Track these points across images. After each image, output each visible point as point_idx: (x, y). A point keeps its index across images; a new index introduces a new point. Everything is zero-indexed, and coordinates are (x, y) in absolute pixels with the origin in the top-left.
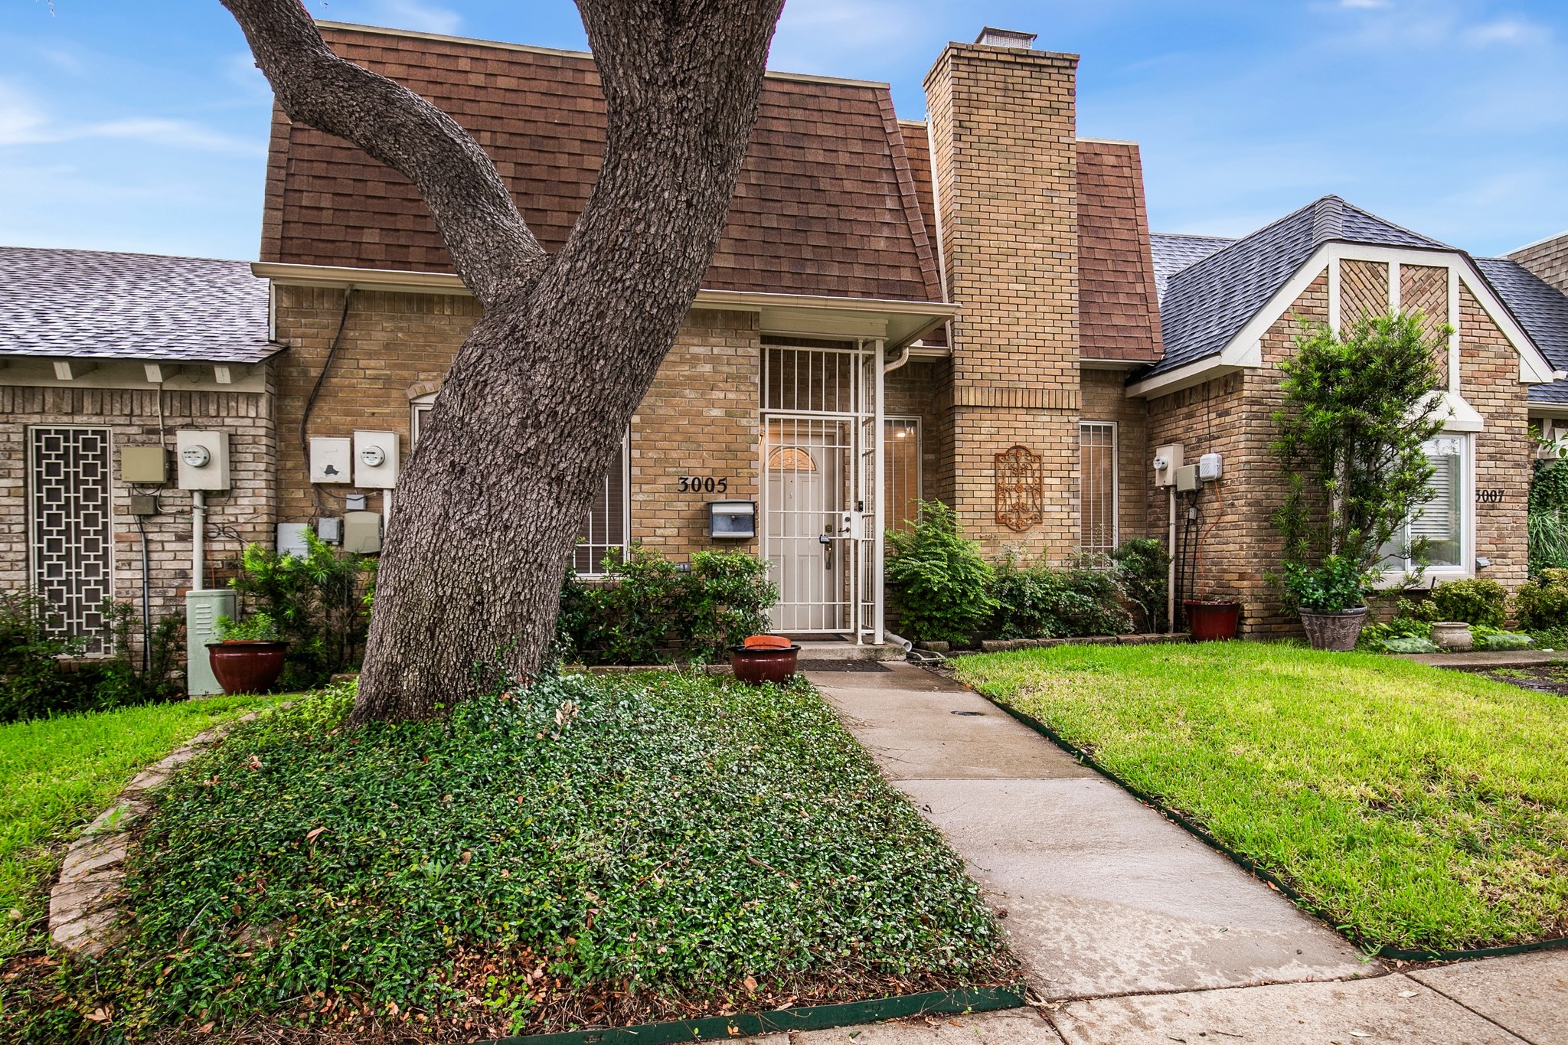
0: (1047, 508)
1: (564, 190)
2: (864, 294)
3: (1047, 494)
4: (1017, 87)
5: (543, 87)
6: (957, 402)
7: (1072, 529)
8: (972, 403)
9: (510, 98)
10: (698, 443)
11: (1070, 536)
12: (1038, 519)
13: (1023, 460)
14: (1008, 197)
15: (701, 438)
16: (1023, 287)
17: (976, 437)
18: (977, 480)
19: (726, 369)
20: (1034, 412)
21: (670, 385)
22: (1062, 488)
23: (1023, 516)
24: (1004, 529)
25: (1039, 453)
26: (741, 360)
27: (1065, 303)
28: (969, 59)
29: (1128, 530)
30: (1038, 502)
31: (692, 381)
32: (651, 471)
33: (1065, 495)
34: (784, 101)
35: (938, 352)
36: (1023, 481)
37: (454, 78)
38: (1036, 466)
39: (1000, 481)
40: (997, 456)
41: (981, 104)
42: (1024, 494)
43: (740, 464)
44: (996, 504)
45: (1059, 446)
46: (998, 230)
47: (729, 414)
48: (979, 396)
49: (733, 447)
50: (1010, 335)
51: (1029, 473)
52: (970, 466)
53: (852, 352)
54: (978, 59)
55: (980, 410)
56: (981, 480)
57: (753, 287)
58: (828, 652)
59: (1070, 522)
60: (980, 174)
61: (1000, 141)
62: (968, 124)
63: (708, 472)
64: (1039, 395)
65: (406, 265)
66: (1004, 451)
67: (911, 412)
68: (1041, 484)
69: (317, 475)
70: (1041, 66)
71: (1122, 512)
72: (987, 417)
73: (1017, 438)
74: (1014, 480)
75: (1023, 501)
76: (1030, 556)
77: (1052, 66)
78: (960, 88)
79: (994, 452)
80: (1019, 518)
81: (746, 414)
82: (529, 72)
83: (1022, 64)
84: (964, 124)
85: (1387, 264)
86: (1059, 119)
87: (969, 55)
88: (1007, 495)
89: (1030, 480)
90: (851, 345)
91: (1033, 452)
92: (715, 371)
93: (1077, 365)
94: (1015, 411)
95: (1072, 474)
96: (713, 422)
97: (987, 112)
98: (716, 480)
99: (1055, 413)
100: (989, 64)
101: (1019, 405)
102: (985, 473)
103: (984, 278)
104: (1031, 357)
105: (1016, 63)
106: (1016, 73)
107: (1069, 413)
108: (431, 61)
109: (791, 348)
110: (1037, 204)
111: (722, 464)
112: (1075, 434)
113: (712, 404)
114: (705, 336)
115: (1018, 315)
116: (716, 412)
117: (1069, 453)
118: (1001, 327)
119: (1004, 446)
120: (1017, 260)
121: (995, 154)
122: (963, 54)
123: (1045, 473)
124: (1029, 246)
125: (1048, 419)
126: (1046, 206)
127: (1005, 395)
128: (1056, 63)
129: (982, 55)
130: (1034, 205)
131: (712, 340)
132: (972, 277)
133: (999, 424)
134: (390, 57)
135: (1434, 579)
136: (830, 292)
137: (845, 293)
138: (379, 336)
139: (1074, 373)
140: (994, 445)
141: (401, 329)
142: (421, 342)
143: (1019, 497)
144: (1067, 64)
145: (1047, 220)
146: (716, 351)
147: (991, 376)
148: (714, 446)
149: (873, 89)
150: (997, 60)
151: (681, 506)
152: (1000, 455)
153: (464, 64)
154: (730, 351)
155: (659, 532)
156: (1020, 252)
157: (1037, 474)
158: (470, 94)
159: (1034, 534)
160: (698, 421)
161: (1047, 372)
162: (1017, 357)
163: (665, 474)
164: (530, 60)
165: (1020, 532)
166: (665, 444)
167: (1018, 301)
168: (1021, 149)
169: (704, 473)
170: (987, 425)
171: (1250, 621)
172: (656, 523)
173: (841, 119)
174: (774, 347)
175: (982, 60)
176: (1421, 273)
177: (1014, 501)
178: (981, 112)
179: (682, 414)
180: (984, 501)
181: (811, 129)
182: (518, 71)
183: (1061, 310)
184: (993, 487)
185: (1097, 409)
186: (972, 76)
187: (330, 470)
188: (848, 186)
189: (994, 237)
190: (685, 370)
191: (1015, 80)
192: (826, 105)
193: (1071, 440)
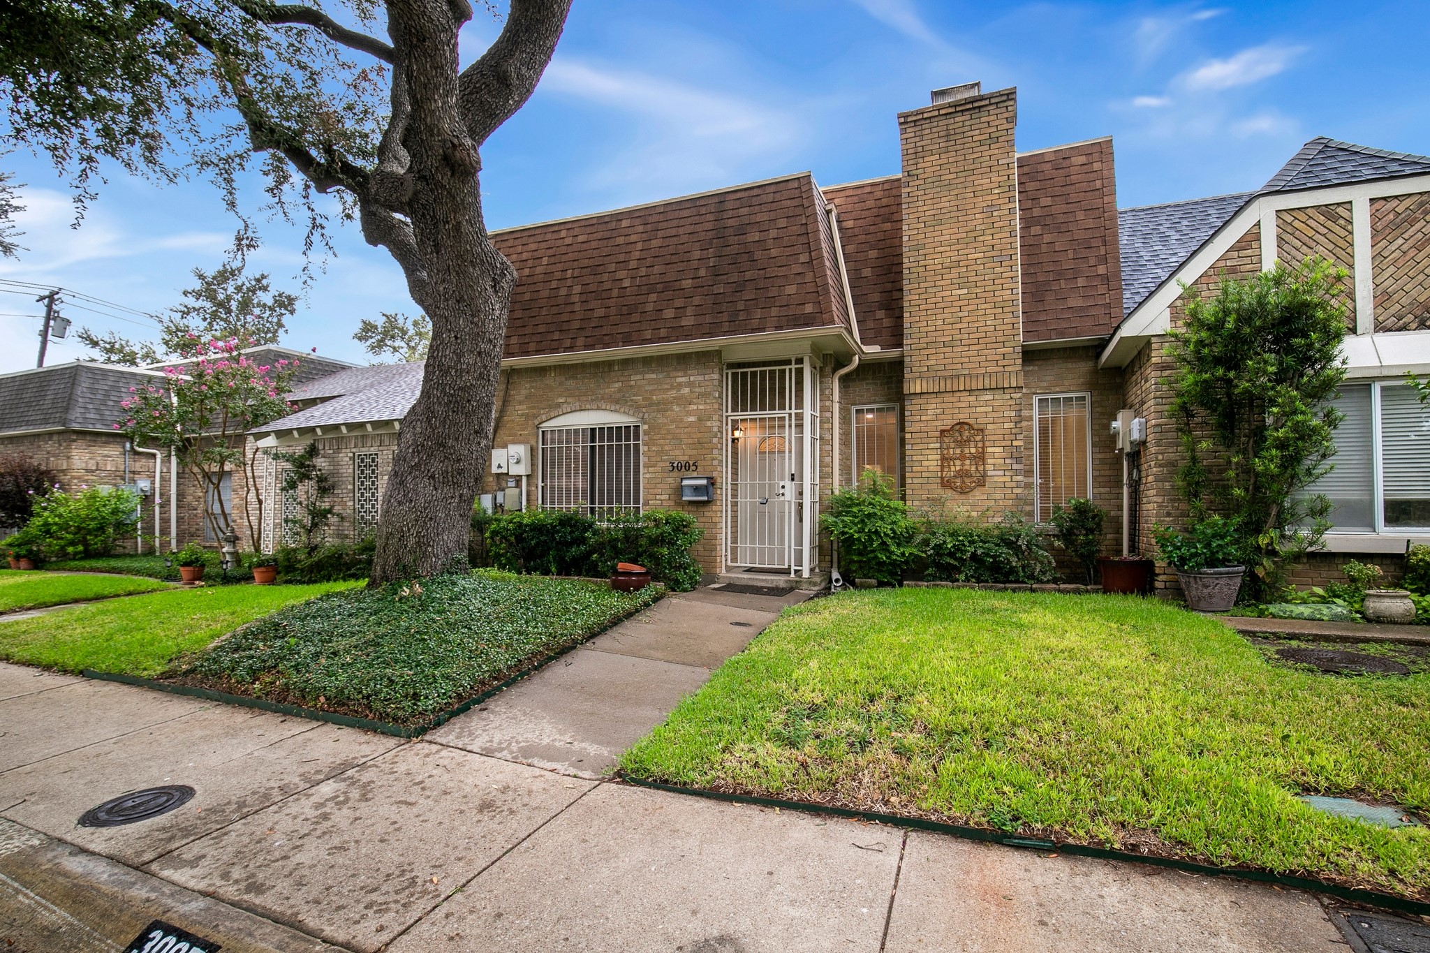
0: (990, 473)
1: (604, 295)
2: (777, 328)
3: (990, 461)
4: (957, 131)
5: (599, 235)
6: (906, 391)
7: (1015, 491)
8: (918, 391)
9: (585, 246)
10: (681, 440)
11: (1014, 496)
12: (981, 483)
13: (966, 433)
14: (950, 221)
15: (683, 436)
16: (965, 291)
17: (924, 418)
18: (924, 452)
19: (697, 390)
20: (977, 393)
21: (665, 404)
22: (1004, 455)
23: (967, 480)
24: (949, 493)
25: (981, 427)
26: (707, 383)
27: (1005, 298)
28: (915, 121)
29: (1102, 490)
30: (981, 468)
31: (679, 400)
32: (654, 459)
33: (1008, 461)
34: (737, 204)
35: (893, 353)
36: (967, 451)
37: (559, 243)
38: (979, 438)
39: (945, 452)
40: (942, 431)
41: (926, 153)
42: (967, 462)
43: (706, 452)
44: (942, 471)
45: (1001, 420)
46: (942, 249)
47: (699, 419)
48: (924, 385)
49: (701, 441)
50: (953, 332)
51: (972, 444)
52: (919, 441)
53: (787, 368)
54: (923, 119)
55: (926, 396)
56: (928, 452)
57: (703, 335)
58: (763, 580)
59: (1014, 484)
60: (925, 208)
61: (943, 178)
62: (914, 172)
63: (686, 458)
64: (980, 379)
65: (527, 353)
66: (949, 427)
67: (889, 400)
68: (983, 453)
69: (494, 470)
70: (979, 107)
71: (1097, 473)
72: (933, 401)
73: (961, 416)
74: (958, 451)
75: (967, 467)
76: (974, 514)
77: (991, 104)
78: (908, 146)
79: (940, 428)
80: (963, 482)
81: (709, 419)
82: (593, 229)
83: (962, 111)
84: (911, 173)
85: (1351, 202)
86: (998, 145)
87: (914, 118)
88: (952, 463)
89: (973, 450)
90: (788, 362)
91: (976, 427)
92: (691, 392)
93: (1019, 349)
94: (958, 394)
95: (1015, 443)
96: (690, 425)
97: (932, 158)
98: (691, 463)
99: (997, 391)
100: (933, 120)
101: (962, 388)
102: (932, 446)
103: (929, 290)
104: (972, 348)
105: (956, 112)
106: (957, 119)
107: (1012, 390)
108: (549, 236)
109: (745, 370)
110: (978, 220)
111: (694, 452)
112: (1018, 408)
113: (689, 413)
114: (685, 370)
115: (961, 314)
116: (692, 419)
117: (1012, 425)
118: (945, 327)
119: (949, 423)
120: (959, 270)
121: (939, 189)
122: (910, 119)
123: (987, 444)
124: (970, 257)
125: (990, 397)
126: (986, 221)
127: (949, 382)
128: (993, 101)
129: (926, 115)
130: (975, 222)
131: (690, 372)
132: (919, 291)
133: (944, 405)
134: (531, 240)
135: (1409, 541)
136: (753, 330)
137: (763, 330)
138: (524, 392)
139: (1016, 356)
140: (939, 423)
141: (533, 387)
142: (541, 393)
143: (963, 465)
144: (1004, 98)
145: (988, 232)
146: (692, 379)
147: (936, 368)
148: (690, 441)
149: (798, 178)
150: (939, 115)
151: (671, 480)
152: (944, 431)
153: (563, 234)
154: (700, 378)
155: (658, 497)
156: (961, 264)
157: (980, 445)
158: (564, 250)
159: (978, 496)
160: (681, 425)
161: (989, 358)
162: (960, 349)
163: (663, 461)
164: (594, 221)
165: (965, 493)
166: (662, 442)
167: (961, 303)
168: (963, 180)
169: (683, 459)
170: (932, 408)
171: (1161, 578)
172: (656, 491)
173: (774, 206)
174: (734, 371)
175: (926, 119)
176: (1407, 202)
177: (958, 468)
178: (926, 159)
179: (672, 422)
180: (931, 469)
181: (754, 219)
182: (589, 230)
183: (1002, 304)
184: (939, 457)
185: (1066, 383)
186: (918, 134)
187: (499, 466)
188: (774, 252)
189: (939, 256)
190: (674, 393)
191: (956, 125)
192: (765, 199)
193: (1013, 414)
